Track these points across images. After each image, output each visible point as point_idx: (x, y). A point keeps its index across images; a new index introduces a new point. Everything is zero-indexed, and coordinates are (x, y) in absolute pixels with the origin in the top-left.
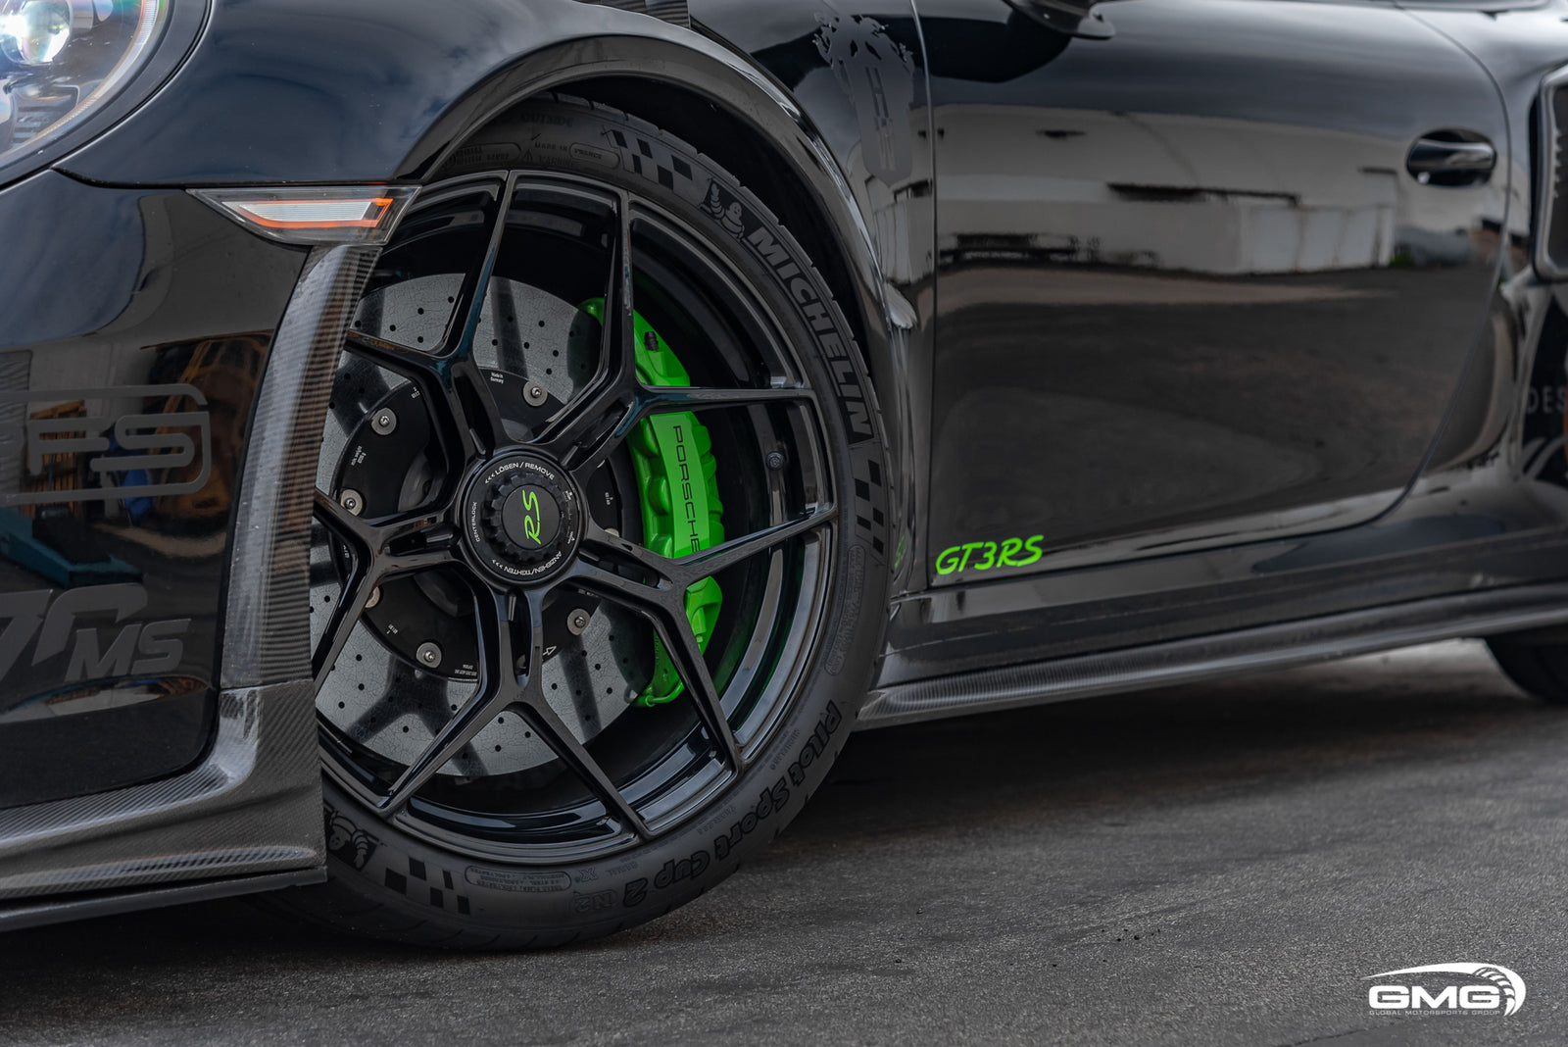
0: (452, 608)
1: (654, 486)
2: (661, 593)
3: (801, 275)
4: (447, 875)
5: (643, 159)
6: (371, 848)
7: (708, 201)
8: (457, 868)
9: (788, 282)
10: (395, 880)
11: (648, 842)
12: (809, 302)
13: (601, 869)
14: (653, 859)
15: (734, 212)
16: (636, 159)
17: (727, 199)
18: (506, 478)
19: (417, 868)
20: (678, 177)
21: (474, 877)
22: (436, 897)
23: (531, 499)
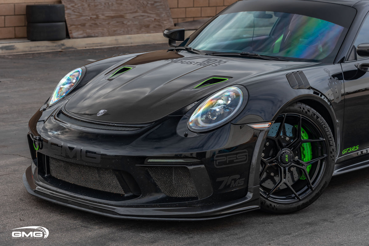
0: (276, 168)
1: (303, 151)
2: (303, 167)
3: (324, 124)
4: (274, 205)
5: (303, 110)
6: (265, 202)
7: (312, 115)
8: (276, 204)
9: (322, 125)
10: (268, 206)
11: (300, 200)
12: (325, 127)
13: (294, 204)
14: (301, 203)
15: (315, 116)
16: (302, 110)
17: (314, 114)
18: (284, 153)
19: (271, 205)
20: (308, 112)
21: (278, 206)
22: (273, 208)
23: (287, 156)
